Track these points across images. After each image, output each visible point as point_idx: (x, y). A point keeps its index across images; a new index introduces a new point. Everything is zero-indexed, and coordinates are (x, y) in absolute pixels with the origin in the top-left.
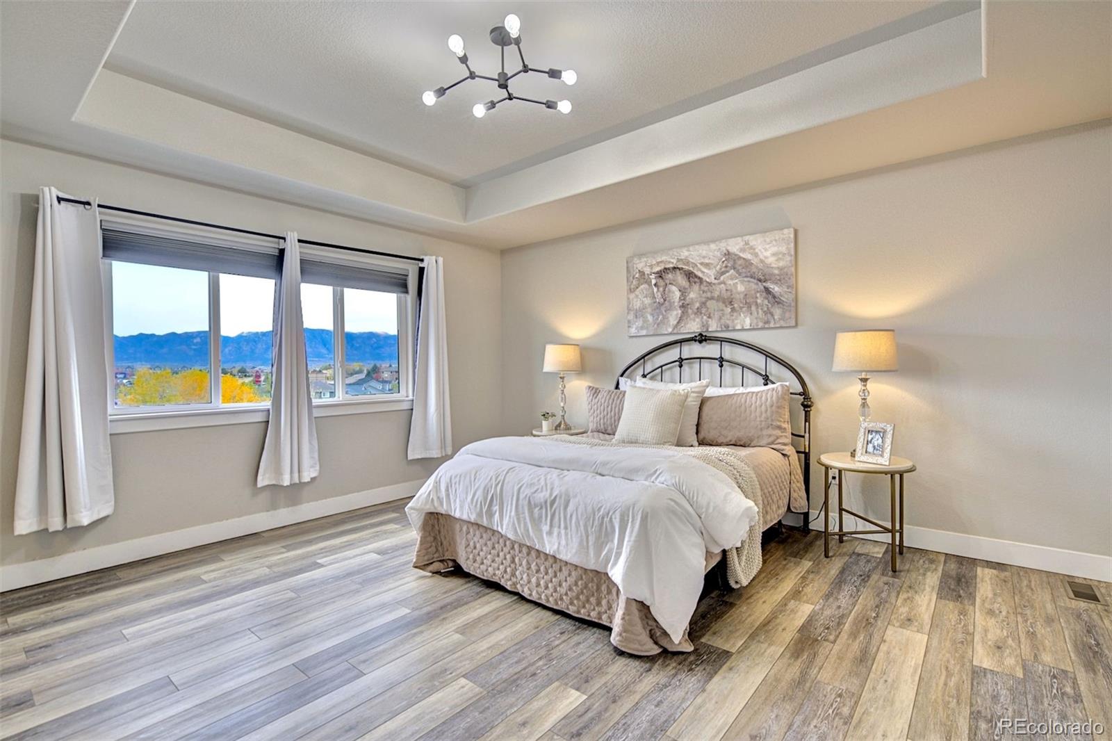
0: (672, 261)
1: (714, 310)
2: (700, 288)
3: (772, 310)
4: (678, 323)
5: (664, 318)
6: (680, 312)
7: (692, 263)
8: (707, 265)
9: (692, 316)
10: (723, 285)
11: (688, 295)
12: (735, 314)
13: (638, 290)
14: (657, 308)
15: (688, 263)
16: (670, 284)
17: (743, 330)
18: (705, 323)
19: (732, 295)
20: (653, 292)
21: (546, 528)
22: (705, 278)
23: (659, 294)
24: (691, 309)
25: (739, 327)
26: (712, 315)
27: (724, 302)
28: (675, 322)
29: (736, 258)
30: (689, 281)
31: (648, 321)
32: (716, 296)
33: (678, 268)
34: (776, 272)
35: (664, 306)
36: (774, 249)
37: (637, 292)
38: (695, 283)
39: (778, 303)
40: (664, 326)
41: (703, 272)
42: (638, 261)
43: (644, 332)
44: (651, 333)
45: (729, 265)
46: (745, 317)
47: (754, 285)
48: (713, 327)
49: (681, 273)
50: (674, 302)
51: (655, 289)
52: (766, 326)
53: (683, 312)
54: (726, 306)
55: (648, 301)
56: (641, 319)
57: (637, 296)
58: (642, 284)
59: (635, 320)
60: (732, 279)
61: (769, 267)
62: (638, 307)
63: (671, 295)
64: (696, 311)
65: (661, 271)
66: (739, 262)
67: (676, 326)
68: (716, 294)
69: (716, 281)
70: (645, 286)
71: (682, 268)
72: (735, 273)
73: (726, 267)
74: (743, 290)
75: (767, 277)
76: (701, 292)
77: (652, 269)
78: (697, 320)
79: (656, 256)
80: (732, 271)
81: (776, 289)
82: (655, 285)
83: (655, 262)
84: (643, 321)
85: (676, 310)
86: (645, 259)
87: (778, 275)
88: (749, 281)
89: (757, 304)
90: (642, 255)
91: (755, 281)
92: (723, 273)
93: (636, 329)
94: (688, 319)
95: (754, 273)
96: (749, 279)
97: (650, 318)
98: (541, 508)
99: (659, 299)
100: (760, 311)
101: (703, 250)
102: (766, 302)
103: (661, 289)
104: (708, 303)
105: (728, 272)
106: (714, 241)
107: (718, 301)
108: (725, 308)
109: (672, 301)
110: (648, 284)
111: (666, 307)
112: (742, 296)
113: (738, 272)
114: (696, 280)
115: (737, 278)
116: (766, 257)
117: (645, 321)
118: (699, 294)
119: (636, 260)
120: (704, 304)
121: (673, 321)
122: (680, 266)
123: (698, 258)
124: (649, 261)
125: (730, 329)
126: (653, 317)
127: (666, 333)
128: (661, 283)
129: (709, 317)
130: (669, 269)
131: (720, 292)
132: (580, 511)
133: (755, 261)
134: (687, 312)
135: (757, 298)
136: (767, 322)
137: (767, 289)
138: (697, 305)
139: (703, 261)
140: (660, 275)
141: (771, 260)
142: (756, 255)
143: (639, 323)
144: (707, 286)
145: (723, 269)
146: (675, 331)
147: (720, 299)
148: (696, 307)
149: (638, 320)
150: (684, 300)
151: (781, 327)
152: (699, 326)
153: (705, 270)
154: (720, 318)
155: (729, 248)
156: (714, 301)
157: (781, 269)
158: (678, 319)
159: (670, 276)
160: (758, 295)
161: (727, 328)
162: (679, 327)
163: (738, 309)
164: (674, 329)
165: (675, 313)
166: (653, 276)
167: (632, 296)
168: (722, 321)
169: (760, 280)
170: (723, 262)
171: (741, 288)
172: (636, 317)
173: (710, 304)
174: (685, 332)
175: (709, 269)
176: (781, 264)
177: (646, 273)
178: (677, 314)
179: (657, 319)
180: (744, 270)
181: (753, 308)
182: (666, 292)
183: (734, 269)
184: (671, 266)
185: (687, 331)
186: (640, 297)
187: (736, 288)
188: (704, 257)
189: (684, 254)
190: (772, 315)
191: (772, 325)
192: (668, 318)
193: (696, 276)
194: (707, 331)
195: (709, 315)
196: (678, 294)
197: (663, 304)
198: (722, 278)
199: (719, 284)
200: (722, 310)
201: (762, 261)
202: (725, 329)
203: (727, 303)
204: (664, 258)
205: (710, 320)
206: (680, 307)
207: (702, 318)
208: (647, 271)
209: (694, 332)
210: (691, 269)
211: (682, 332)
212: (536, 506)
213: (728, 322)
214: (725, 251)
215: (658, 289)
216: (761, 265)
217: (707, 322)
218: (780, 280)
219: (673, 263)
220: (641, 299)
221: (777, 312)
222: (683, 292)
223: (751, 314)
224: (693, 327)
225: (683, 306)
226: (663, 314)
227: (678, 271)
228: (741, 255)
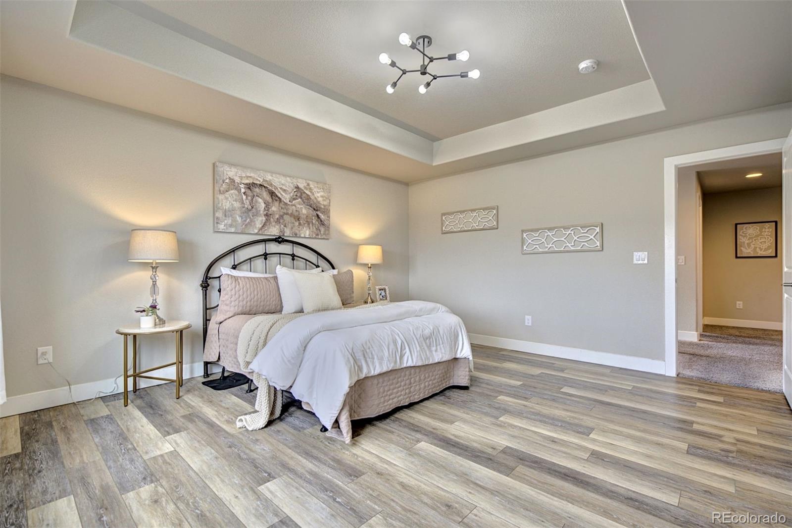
0: (259, 179)
1: (289, 222)
2: (279, 204)
3: (320, 228)
4: (263, 226)
5: (251, 221)
6: (264, 219)
7: (274, 186)
8: (284, 191)
9: (274, 224)
10: (294, 207)
11: (271, 208)
12: (301, 227)
13: (227, 193)
14: (245, 212)
15: (271, 185)
16: (257, 196)
17: (305, 237)
18: (282, 230)
19: (299, 214)
20: (243, 199)
21: (434, 349)
22: (283, 199)
23: (247, 201)
24: (272, 218)
25: (302, 236)
26: (287, 225)
27: (295, 218)
28: (261, 226)
29: (302, 192)
30: (272, 198)
31: (238, 221)
32: (290, 213)
33: (263, 186)
34: (322, 207)
35: (251, 212)
36: (322, 194)
37: (227, 195)
38: (276, 200)
39: (323, 225)
40: (252, 227)
41: (281, 194)
42: (228, 169)
43: (233, 230)
44: (240, 232)
45: (298, 195)
46: (306, 230)
47: (311, 212)
48: (288, 234)
49: (266, 191)
50: (260, 211)
51: (244, 197)
52: (317, 237)
53: (267, 219)
54: (296, 221)
55: (237, 205)
56: (230, 218)
57: (227, 199)
58: (232, 190)
59: (224, 218)
60: (299, 204)
61: (319, 203)
62: (227, 208)
63: (258, 205)
64: (276, 220)
65: (249, 184)
66: (304, 195)
67: (261, 229)
68: (290, 212)
69: (290, 203)
70: (236, 192)
71: (267, 188)
72: (301, 201)
73: (296, 196)
74: (306, 213)
75: (318, 209)
76: (280, 208)
77: (241, 179)
78: (277, 227)
79: (245, 170)
80: (300, 199)
81: (322, 216)
82: (244, 193)
83: (244, 176)
84: (232, 220)
85: (262, 217)
86: (236, 170)
87: (324, 209)
88: (309, 208)
89: (312, 223)
90: (232, 165)
91: (312, 209)
92: (294, 199)
93: (224, 226)
94: (271, 225)
95: (312, 204)
96: (308, 207)
97: (239, 219)
98: (430, 338)
99: (247, 204)
100: (314, 228)
101: (283, 180)
102: (317, 223)
103: (249, 198)
104: (284, 217)
105: (297, 199)
106: (290, 177)
107: (291, 216)
108: (295, 222)
109: (259, 209)
110: (238, 192)
111: (253, 213)
112: (305, 216)
113: (303, 200)
114: (277, 198)
115: (302, 205)
116: (318, 197)
117: (234, 220)
118: (279, 209)
119: (226, 168)
120: (281, 216)
121: (259, 225)
122: (265, 185)
123: (278, 184)
124: (240, 173)
125: (298, 236)
126: (242, 218)
127: (253, 233)
128: (249, 192)
129: (285, 226)
130: (256, 184)
131: (293, 211)
132: (446, 332)
133: (312, 197)
134: (270, 220)
135: (313, 219)
136: (317, 235)
137: (318, 215)
138: (277, 216)
139: (281, 186)
140: (249, 187)
141: (320, 199)
142: (313, 194)
143: (229, 221)
144: (284, 205)
145: (295, 197)
146: (260, 232)
147: (291, 215)
148: (276, 218)
149: (227, 218)
150: (268, 210)
151: (324, 239)
152: (278, 231)
153: (283, 194)
154: (292, 228)
155: (298, 184)
156: (289, 216)
157: (324, 206)
158: (263, 224)
159: (257, 190)
160: (313, 218)
161: (296, 235)
162: (263, 230)
163: (302, 224)
164: (259, 231)
165: (260, 219)
166: (242, 186)
167: (221, 197)
168: (293, 230)
169: (315, 209)
170: (295, 192)
171: (304, 211)
172: (225, 216)
173: (285, 217)
174: (268, 234)
175: (286, 194)
176: (325, 203)
177: (236, 181)
178: (262, 220)
179: (246, 221)
180: (306, 201)
181: (311, 225)
182: (253, 201)
183: (301, 198)
184: (258, 183)
185: (269, 234)
186: (230, 199)
187: (302, 211)
188: (282, 185)
189: (269, 177)
190: (320, 231)
191: (320, 237)
192: (255, 221)
193: (277, 196)
194: (283, 235)
195: (285, 224)
196: (263, 205)
197: (250, 210)
198: (294, 202)
199: (292, 205)
200: (293, 223)
201: (316, 198)
202: (294, 236)
203: (296, 219)
204: (252, 175)
205: (285, 228)
206: (264, 215)
207: (280, 226)
208: (237, 180)
209: (274, 235)
210: (273, 190)
211: (266, 234)
212: (427, 339)
213: (296, 231)
214: (296, 185)
215: (247, 197)
216: (315, 201)
217: (284, 229)
218: (324, 212)
219: (260, 181)
220: (229, 201)
221: (322, 229)
222: (267, 205)
223: (310, 228)
224: (274, 231)
225: (266, 215)
226: (250, 218)
227: (263, 188)
228: (305, 191)
